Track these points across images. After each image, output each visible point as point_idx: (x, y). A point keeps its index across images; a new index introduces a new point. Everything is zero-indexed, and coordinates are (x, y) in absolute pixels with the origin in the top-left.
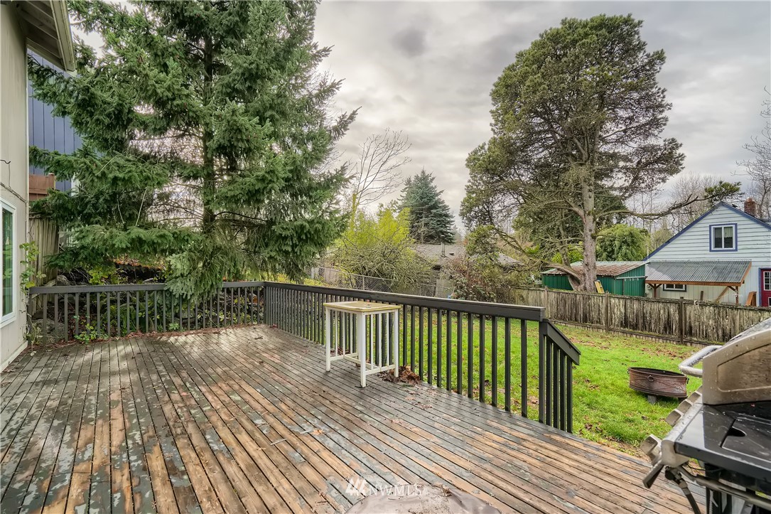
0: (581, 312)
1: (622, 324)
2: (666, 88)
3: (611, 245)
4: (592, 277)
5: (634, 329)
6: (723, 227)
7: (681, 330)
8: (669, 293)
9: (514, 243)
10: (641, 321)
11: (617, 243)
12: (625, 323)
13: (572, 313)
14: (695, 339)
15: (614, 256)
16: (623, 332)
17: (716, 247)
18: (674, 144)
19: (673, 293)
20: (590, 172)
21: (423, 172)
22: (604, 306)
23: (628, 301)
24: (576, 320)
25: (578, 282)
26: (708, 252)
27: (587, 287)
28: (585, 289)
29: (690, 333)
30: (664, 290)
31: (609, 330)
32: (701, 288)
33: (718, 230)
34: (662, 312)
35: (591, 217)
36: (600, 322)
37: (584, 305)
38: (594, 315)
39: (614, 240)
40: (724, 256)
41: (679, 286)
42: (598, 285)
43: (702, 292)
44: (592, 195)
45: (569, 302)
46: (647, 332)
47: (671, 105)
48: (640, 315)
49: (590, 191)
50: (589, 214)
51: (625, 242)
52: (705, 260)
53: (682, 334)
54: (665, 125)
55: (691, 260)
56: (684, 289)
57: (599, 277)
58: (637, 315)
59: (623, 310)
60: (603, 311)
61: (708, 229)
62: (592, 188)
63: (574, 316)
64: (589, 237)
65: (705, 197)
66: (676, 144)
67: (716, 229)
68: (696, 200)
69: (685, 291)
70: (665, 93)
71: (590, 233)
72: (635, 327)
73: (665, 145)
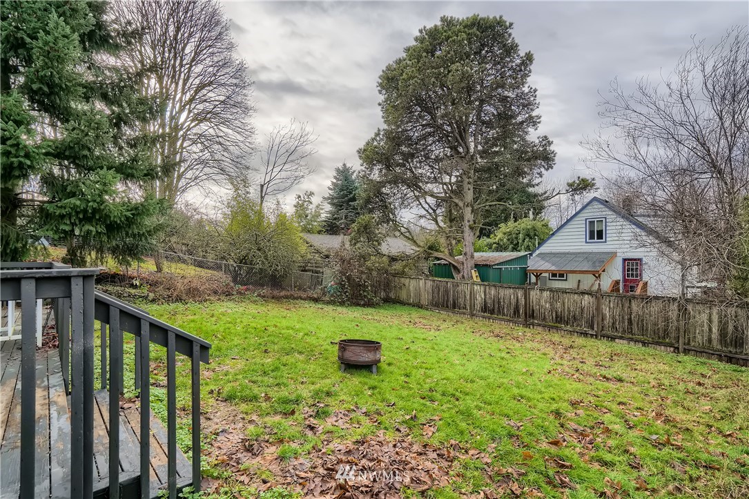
0: (451, 299)
1: (482, 309)
2: (537, 88)
3: (516, 238)
4: (469, 266)
5: (491, 314)
6: (596, 220)
7: (526, 314)
8: (553, 281)
9: (407, 234)
10: (497, 306)
11: (521, 236)
12: (485, 309)
13: (444, 300)
14: (536, 321)
15: (519, 248)
16: (483, 317)
17: (590, 239)
18: (546, 141)
19: (557, 282)
20: (470, 165)
21: (344, 165)
22: (469, 292)
23: (487, 287)
24: (447, 307)
25: (458, 271)
26: (584, 244)
27: (465, 275)
28: (463, 277)
29: (532, 316)
30: (550, 279)
31: (472, 315)
32: (579, 276)
33: (592, 223)
34: (512, 297)
35: (469, 209)
36: (465, 308)
37: (454, 291)
38: (461, 301)
39: (519, 233)
40: (596, 247)
41: (561, 275)
42: (474, 274)
43: (579, 281)
44: (471, 187)
45: (442, 290)
46: (501, 317)
47: (539, 104)
48: (496, 300)
49: (469, 183)
50: (467, 206)
51: (528, 235)
52: (582, 251)
53: (526, 317)
54: (539, 123)
55: (571, 251)
56: (565, 278)
57: (477, 266)
58: (494, 301)
59: (483, 296)
60: (468, 297)
61: (584, 222)
62: (471, 180)
63: (445, 303)
64: (467, 227)
65: (567, 191)
66: (549, 142)
67: (590, 222)
68: (558, 194)
69: (566, 280)
70: (536, 93)
71: (468, 224)
72: (492, 312)
73: (540, 142)
